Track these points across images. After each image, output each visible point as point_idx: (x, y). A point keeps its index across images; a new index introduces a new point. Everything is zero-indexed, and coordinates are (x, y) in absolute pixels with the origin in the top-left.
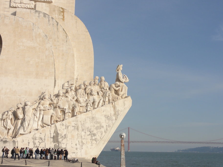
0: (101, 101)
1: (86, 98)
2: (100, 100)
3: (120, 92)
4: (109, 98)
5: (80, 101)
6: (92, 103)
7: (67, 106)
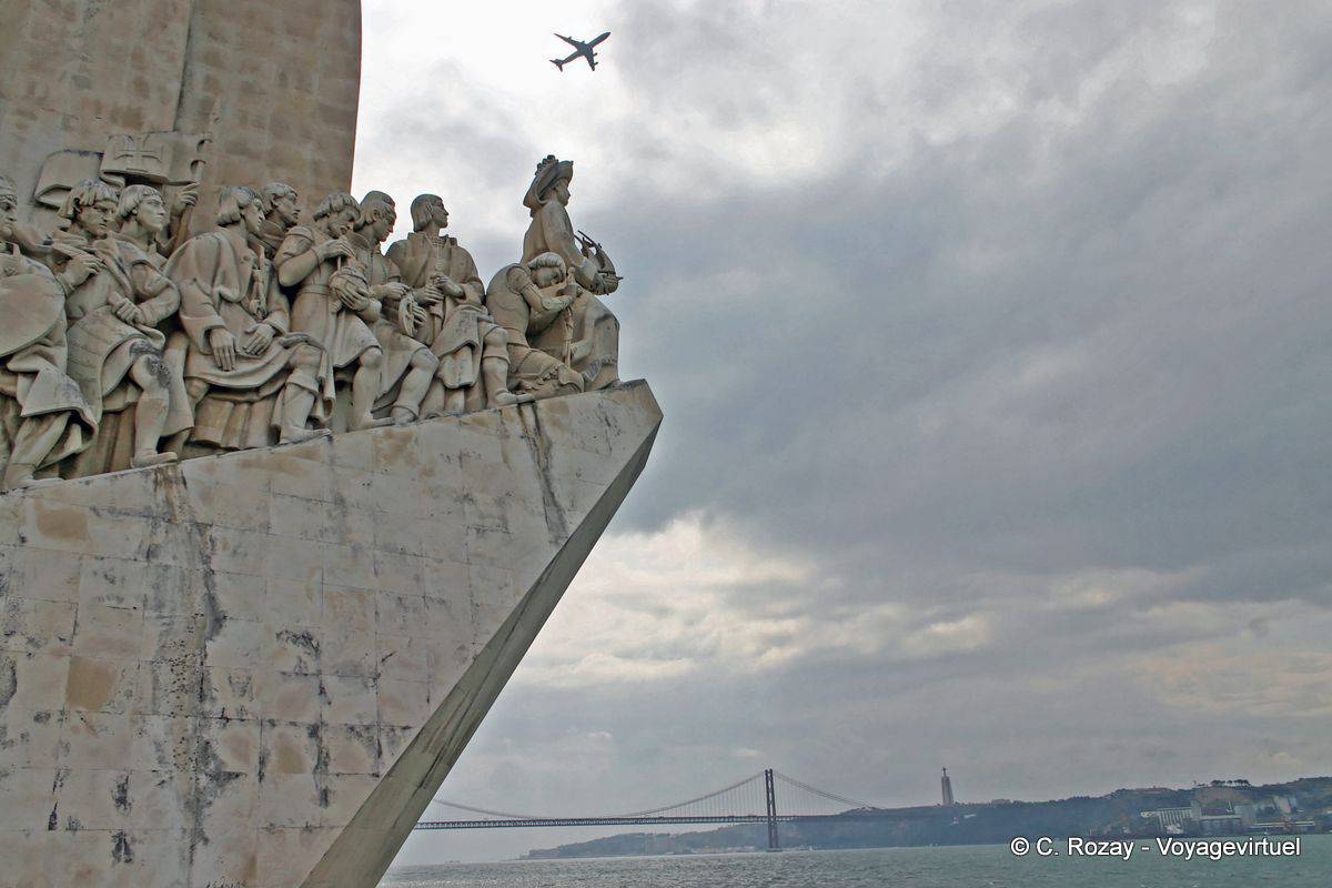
0: (419, 379)
1: (279, 319)
2: (410, 368)
3: (569, 335)
4: (487, 363)
5: (208, 333)
6: (336, 370)
7: (61, 354)
